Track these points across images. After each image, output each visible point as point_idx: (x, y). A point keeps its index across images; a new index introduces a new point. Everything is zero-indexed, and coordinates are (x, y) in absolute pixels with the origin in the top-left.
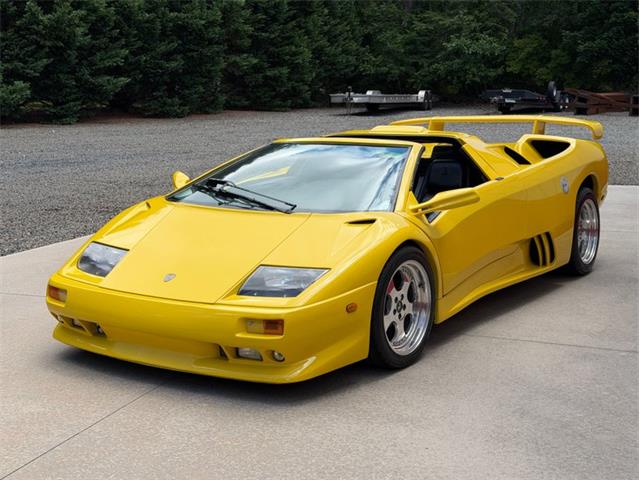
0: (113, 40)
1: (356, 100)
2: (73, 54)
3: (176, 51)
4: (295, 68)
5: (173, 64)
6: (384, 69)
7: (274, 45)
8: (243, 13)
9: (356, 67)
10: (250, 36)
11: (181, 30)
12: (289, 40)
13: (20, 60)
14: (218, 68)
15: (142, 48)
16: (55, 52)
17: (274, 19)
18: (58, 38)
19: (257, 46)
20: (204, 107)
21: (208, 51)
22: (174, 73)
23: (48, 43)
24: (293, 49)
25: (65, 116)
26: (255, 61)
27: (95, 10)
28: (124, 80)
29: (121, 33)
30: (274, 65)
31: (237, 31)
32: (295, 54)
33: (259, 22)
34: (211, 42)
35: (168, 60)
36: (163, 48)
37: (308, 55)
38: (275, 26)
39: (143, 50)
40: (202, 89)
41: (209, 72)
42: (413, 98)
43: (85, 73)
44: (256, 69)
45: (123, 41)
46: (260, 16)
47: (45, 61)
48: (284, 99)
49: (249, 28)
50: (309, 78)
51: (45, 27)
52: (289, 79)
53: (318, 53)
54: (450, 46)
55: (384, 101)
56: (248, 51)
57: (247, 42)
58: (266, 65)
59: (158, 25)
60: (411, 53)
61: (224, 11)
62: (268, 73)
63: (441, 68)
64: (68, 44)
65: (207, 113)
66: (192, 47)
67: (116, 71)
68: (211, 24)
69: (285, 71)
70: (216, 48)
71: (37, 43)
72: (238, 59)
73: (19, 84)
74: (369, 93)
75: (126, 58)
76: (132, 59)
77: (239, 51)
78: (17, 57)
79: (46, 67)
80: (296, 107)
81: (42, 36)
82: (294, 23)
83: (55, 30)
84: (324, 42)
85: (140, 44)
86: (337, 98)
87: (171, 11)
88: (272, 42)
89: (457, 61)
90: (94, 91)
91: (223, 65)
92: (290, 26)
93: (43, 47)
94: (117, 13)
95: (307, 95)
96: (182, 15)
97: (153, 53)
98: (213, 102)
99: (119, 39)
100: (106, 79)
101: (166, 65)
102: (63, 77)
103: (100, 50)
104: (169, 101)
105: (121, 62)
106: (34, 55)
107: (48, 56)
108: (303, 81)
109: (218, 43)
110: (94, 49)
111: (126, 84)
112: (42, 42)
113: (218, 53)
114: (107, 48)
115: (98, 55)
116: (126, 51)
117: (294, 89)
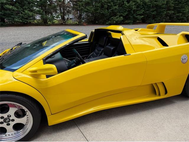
0: (141, 8)
2: (132, 11)
3: (155, 10)
5: (154, 13)
7: (180, 9)
8: (171, 2)
10: (173, 7)
11: (157, 6)
13: (123, 13)
14: (164, 14)
16: (129, 11)
17: (180, 3)
18: (130, 8)
21: (162, 10)
22: (154, 15)
23: (128, 10)
24: (184, 9)
25: (130, 23)
26: (173, 12)
27: (138, 3)
28: (143, 16)
30: (178, 13)
31: (170, 6)
32: (184, 10)
33: (176, 3)
34: (163, 8)
35: (153, 12)
36: (152, 10)
37: (187, 11)
38: (180, 4)
39: (148, 10)
40: (159, 18)
41: (162, 14)
43: (135, 15)
45: (143, 9)
46: (177, 2)
47: (126, 13)
49: (173, 5)
51: (127, 6)
52: (181, 16)
56: (172, 10)
57: (172, 8)
58: (177, 13)
59: (152, 5)
61: (167, 2)
62: (177, 15)
64: (131, 10)
66: (159, 9)
67: (141, 15)
68: (163, 4)
69: (181, 14)
70: (164, 9)
72: (169, 12)
73: (122, 17)
75: (143, 12)
77: (170, 10)
78: (122, 12)
79: (127, 14)
81: (127, 8)
82: (185, 4)
83: (129, 7)
85: (147, 9)
87: (155, 2)
88: (179, 8)
90: (136, 19)
91: (166, 13)
92: (184, 4)
94: (143, 3)
95: (186, 20)
96: (157, 3)
97: (149, 11)
98: (162, 21)
99: (143, 8)
100: (139, 16)
101: (152, 13)
102: (130, 16)
103: (138, 10)
104: (152, 20)
105: (142, 13)
106: (125, 12)
107: (127, 12)
108: (185, 17)
109: (165, 8)
110: (137, 10)
111: (143, 17)
112: (127, 9)
113: (164, 11)
114: (140, 10)
115: (138, 11)
116: (143, 11)
117: (182, 18)
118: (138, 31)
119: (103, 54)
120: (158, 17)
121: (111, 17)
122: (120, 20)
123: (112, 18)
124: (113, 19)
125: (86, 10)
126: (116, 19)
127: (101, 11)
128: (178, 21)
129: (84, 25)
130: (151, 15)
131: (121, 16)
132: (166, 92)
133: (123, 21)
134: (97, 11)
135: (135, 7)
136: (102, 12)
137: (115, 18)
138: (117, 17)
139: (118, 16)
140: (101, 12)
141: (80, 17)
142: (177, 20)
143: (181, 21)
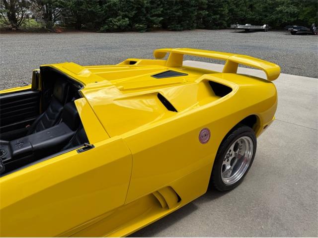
0: (158, 5)
1: (239, 27)
2: (144, 10)
3: (180, 9)
4: (222, 16)
5: (178, 14)
6: (254, 17)
7: (217, 7)
9: (245, 16)
10: (207, 4)
12: (221, 6)
13: (128, 12)
14: (193, 15)
15: (169, 8)
16: (138, 9)
18: (139, 4)
19: (209, 7)
20: (189, 28)
21: (190, 9)
22: (179, 16)
24: (222, 9)
25: (142, 30)
26: (207, 13)
28: (162, 18)
29: (161, 3)
30: (214, 15)
32: (222, 11)
34: (192, 6)
35: (177, 12)
36: (175, 8)
37: (227, 11)
39: (169, 9)
40: (188, 22)
41: (191, 16)
42: (261, 27)
43: (149, 16)
44: (209, 15)
45: (162, 6)
47: (134, 12)
48: (217, 26)
50: (226, 19)
52: (219, 19)
53: (231, 11)
54: (278, 9)
55: (252, 28)
56: (205, 10)
57: (206, 6)
58: (212, 14)
60: (264, 11)
62: (213, 17)
63: (274, 17)
64: (142, 6)
65: (190, 30)
66: (186, 8)
67: (158, 16)
69: (218, 16)
70: (193, 8)
71: (132, 6)
72: (201, 12)
73: (127, 19)
74: (247, 25)
75: (162, 11)
76: (165, 12)
77: (203, 9)
79: (136, 14)
80: (221, 29)
81: (134, 4)
84: (234, 7)
85: (168, 6)
86: (233, 26)
88: (215, 6)
89: (280, 15)
90: (152, 22)
91: (196, 14)
93: (134, 7)
95: (226, 25)
97: (172, 10)
98: (192, 26)
99: (160, 5)
100: (155, 18)
101: (176, 14)
102: (141, 17)
103: (154, 8)
104: (177, 26)
105: (160, 12)
106: (132, 10)
107: (136, 10)
108: (224, 20)
109: (194, 6)
110: (152, 8)
111: (162, 20)
112: (134, 6)
113: (194, 10)
114: (156, 8)
115: (153, 10)
116: (162, 9)
117: (221, 23)
118: (136, 64)
119: (62, 120)
120: (186, 20)
121: (109, 17)
122: (124, 23)
123: (110, 19)
124: (111, 22)
125: (58, 4)
126: (116, 22)
127: (89, 6)
128: (215, 27)
129: (57, 33)
130: (175, 17)
131: (126, 16)
132: (179, 200)
133: (129, 25)
134: (81, 7)
135: (147, 3)
136: (90, 8)
137: (115, 20)
138: (118, 18)
139: (121, 17)
140: (89, 10)
141: (47, 17)
142: (213, 25)
143: (219, 27)
